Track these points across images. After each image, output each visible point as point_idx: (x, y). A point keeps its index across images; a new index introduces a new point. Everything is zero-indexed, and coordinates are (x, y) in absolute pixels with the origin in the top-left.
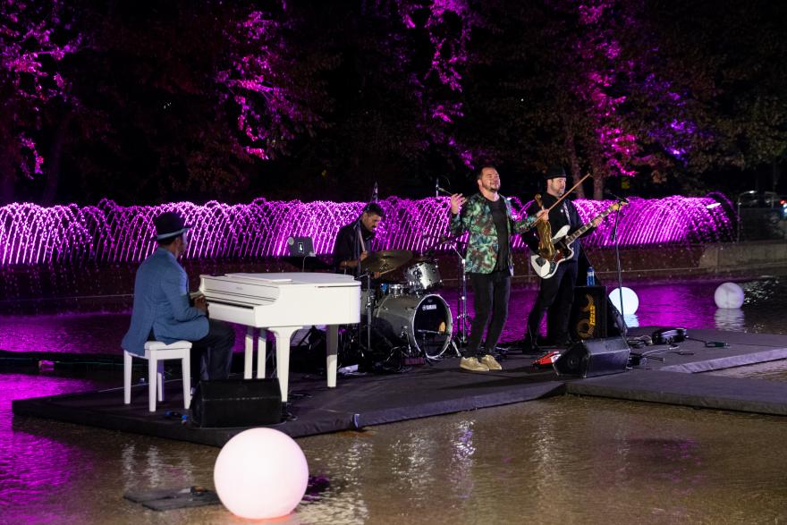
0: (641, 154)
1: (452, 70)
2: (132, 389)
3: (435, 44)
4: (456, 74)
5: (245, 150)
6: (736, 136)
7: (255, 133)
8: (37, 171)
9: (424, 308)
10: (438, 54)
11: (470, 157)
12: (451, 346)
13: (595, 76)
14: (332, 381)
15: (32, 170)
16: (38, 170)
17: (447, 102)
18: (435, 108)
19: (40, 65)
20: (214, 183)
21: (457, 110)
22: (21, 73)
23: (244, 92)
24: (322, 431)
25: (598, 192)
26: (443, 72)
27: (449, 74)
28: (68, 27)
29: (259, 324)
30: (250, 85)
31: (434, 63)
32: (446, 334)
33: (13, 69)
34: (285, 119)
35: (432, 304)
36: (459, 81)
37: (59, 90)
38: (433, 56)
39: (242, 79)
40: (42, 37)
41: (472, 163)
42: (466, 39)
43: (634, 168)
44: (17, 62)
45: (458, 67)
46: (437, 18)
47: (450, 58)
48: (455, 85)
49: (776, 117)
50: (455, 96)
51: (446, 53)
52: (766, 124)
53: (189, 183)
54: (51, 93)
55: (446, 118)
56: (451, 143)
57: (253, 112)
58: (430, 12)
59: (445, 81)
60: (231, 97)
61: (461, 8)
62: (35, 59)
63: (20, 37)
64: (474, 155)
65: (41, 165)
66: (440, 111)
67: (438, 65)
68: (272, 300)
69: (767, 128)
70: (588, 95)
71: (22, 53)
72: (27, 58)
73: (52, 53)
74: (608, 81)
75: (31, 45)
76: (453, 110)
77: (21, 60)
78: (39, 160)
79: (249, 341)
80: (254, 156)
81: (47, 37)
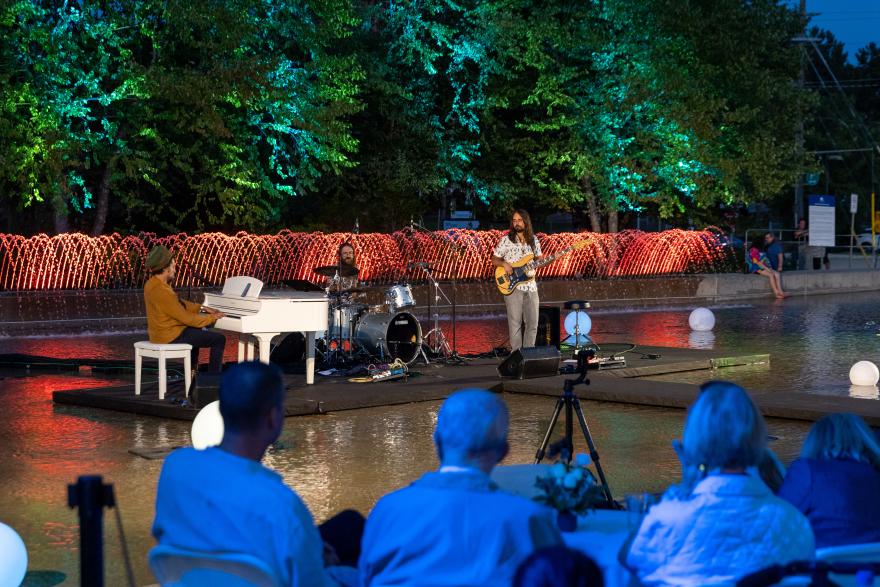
0: (646, 191)
1: (470, 113)
2: (142, 385)
3: (456, 89)
4: (474, 117)
5: (275, 188)
6: (737, 175)
7: (285, 171)
8: (86, 206)
9: (396, 323)
10: (457, 98)
11: (485, 193)
12: (421, 356)
13: (605, 118)
14: (310, 379)
15: (82, 204)
16: (87, 204)
17: (466, 142)
18: (454, 147)
19: (89, 110)
20: (247, 216)
21: (475, 150)
22: (72, 118)
23: (276, 134)
24: (292, 413)
25: (614, 226)
26: (462, 115)
27: (469, 117)
28: (114, 77)
29: (245, 330)
30: (279, 128)
31: (454, 106)
32: (416, 345)
33: (65, 114)
34: (313, 159)
35: (403, 319)
36: (477, 124)
37: (106, 133)
38: (453, 100)
39: (273, 122)
40: (91, 85)
41: (488, 199)
42: (484, 85)
43: (641, 204)
44: (69, 107)
45: (476, 110)
46: (457, 65)
47: (469, 102)
48: (473, 127)
49: (774, 157)
50: (473, 137)
51: (465, 97)
52: (765, 164)
53: (224, 217)
54: (98, 136)
55: (464, 157)
56: (469, 180)
57: (284, 153)
58: (451, 60)
59: (463, 124)
60: (264, 138)
61: (478, 56)
62: (85, 106)
63: (72, 86)
64: (490, 191)
65: (89, 200)
66: (459, 151)
67: (459, 109)
68: (256, 312)
69: (765, 167)
70: (599, 136)
71: (73, 98)
72: (78, 104)
73: (100, 99)
74: (617, 123)
75: (81, 92)
76: (471, 149)
77: (72, 105)
78: (88, 196)
79: (241, 346)
80: (283, 193)
81: (96, 86)
